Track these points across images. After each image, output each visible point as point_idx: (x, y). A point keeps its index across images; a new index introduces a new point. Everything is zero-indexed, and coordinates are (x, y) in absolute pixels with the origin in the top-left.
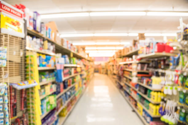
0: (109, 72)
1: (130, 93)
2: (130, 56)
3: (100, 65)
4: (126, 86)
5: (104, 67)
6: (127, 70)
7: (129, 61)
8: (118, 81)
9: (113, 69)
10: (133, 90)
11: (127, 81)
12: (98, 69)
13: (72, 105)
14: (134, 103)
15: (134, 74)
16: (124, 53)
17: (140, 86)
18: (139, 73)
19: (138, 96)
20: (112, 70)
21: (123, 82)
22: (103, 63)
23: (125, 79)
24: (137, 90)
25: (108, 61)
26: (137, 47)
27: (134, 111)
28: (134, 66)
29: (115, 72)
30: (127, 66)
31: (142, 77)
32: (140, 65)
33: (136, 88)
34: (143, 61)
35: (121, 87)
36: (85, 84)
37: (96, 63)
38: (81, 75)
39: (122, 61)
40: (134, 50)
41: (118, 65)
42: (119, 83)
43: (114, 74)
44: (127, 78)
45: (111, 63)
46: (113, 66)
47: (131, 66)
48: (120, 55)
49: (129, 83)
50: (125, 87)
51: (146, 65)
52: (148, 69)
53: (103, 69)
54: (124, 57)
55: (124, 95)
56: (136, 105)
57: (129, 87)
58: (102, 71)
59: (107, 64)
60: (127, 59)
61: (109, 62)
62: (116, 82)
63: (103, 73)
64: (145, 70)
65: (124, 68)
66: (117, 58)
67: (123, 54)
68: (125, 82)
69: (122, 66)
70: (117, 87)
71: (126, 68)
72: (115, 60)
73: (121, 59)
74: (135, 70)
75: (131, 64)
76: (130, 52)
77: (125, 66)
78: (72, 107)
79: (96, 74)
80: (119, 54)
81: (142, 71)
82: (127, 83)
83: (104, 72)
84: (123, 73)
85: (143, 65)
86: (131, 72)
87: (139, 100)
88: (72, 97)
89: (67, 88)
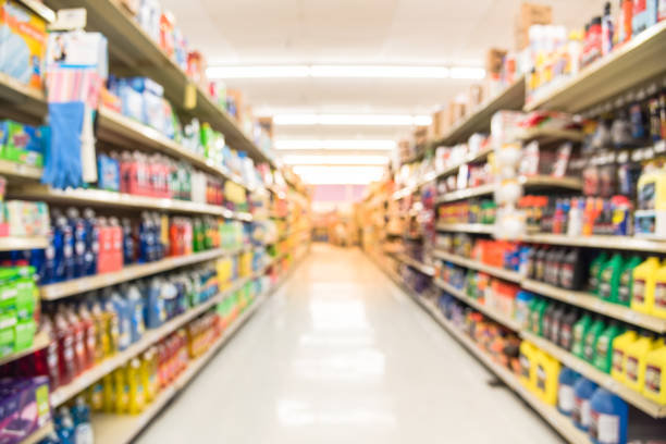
0: (368, 238)
1: (472, 301)
3: (334, 213)
4: (450, 272)
8: (408, 260)
9: (387, 220)
10: (491, 280)
11: (453, 248)
12: (326, 229)
13: (191, 357)
14: (499, 342)
18: (530, 190)
19: (523, 304)
20: (380, 222)
21: (433, 258)
22: (346, 208)
23: (444, 241)
24: (520, 274)
27: (499, 383)
29: (395, 227)
32: (533, 148)
33: (516, 268)
34: (553, 127)
37: (320, 207)
38: (249, 226)
40: (495, 90)
41: (408, 192)
42: (412, 268)
43: (392, 238)
44: (453, 234)
45: (378, 201)
46: (386, 205)
47: (476, 174)
49: (468, 254)
50: (446, 278)
51: (565, 151)
52: (579, 164)
54: (439, 145)
56: (514, 354)
57: (465, 270)
59: (359, 207)
61: (370, 198)
62: (399, 266)
64: (558, 174)
65: (439, 194)
67: (433, 138)
68: (444, 255)
69: (430, 187)
70: (403, 287)
71: (449, 190)
77: (441, 187)
78: (193, 366)
79: (319, 248)
81: (546, 180)
82: (456, 259)
83: (351, 240)
84: (436, 219)
87: (530, 329)
88: (190, 314)
89: (157, 258)
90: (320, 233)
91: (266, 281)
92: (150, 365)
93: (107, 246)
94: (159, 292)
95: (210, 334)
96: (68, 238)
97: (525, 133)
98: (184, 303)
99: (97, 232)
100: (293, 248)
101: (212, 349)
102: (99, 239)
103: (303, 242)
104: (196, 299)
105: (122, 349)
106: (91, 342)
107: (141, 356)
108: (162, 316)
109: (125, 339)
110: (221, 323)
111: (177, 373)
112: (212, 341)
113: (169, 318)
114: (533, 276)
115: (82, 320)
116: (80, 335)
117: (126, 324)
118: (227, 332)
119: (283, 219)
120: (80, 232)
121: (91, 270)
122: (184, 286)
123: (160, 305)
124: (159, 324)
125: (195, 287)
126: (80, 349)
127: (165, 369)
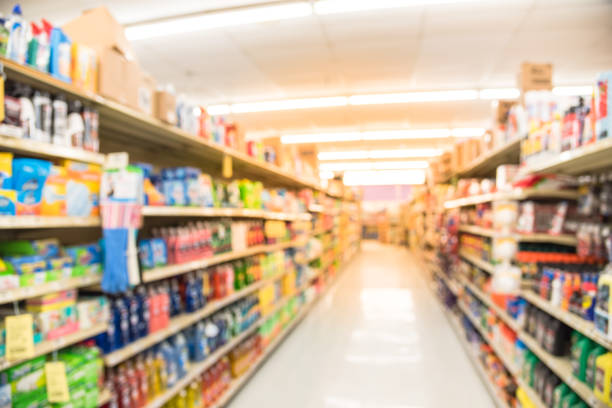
0: (413, 239)
1: (484, 332)
2: (486, 172)
3: (383, 213)
4: (470, 299)
5: (396, 221)
6: (474, 230)
7: (481, 193)
8: (442, 275)
9: (425, 228)
10: (498, 319)
11: (471, 278)
12: (376, 227)
13: (233, 376)
14: (502, 379)
15: (505, 249)
16: (460, 161)
17: (532, 309)
18: (525, 246)
19: (520, 352)
20: (420, 230)
21: (458, 281)
22: (393, 208)
23: (465, 267)
24: (517, 324)
25: (411, 197)
26: (516, 125)
28: (503, 215)
29: (431, 237)
30: (474, 216)
31: (540, 265)
32: (529, 208)
33: (515, 316)
34: (546, 189)
35: (451, 300)
36: (315, 282)
37: (370, 207)
38: (290, 251)
39: (457, 197)
40: (501, 144)
41: (440, 210)
42: (443, 281)
43: (429, 247)
44: (472, 265)
45: (419, 207)
46: (424, 214)
47: (487, 216)
48: (448, 173)
49: (481, 288)
50: (467, 303)
51: (562, 209)
52: (572, 226)
53: (394, 226)
54: (461, 176)
55: (462, 331)
56: (513, 396)
57: (480, 303)
58: (390, 233)
59: (405, 208)
60: (474, 186)
61: (413, 203)
62: (435, 276)
63: (392, 242)
64: (555, 234)
65: (461, 222)
66: (437, 183)
67: (456, 168)
68: (465, 281)
69: (454, 213)
71: (471, 223)
72: (428, 193)
73: (450, 189)
74: (506, 232)
75: (488, 205)
76: (487, 154)
77: (464, 217)
78: (235, 384)
79: (369, 246)
80: (442, 168)
81: (542, 238)
82: (474, 288)
83: (398, 240)
84: (460, 244)
85: (546, 210)
86: (489, 240)
87: (524, 377)
88: (232, 342)
89: (201, 306)
90: (371, 231)
91: (311, 292)
92: (196, 392)
93: (156, 311)
94: (203, 333)
95: (251, 354)
96: (125, 315)
97: (520, 193)
98: (227, 335)
99: (148, 303)
100: (342, 254)
101: (253, 366)
102: (150, 309)
103: (352, 244)
104: (238, 329)
105: (170, 386)
106: (145, 387)
107: (187, 388)
108: (206, 350)
109: (173, 378)
110: (263, 343)
111: (220, 393)
112: (253, 359)
113: (212, 351)
114: (527, 329)
115: (137, 371)
116: (135, 384)
117: (173, 367)
118: (268, 349)
119: (329, 232)
120: (134, 307)
121: (144, 333)
122: (226, 322)
123: (204, 343)
124: (204, 358)
125: (237, 320)
126: (135, 394)
127: (209, 392)
